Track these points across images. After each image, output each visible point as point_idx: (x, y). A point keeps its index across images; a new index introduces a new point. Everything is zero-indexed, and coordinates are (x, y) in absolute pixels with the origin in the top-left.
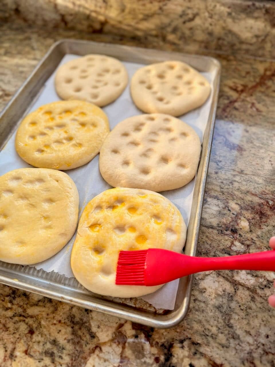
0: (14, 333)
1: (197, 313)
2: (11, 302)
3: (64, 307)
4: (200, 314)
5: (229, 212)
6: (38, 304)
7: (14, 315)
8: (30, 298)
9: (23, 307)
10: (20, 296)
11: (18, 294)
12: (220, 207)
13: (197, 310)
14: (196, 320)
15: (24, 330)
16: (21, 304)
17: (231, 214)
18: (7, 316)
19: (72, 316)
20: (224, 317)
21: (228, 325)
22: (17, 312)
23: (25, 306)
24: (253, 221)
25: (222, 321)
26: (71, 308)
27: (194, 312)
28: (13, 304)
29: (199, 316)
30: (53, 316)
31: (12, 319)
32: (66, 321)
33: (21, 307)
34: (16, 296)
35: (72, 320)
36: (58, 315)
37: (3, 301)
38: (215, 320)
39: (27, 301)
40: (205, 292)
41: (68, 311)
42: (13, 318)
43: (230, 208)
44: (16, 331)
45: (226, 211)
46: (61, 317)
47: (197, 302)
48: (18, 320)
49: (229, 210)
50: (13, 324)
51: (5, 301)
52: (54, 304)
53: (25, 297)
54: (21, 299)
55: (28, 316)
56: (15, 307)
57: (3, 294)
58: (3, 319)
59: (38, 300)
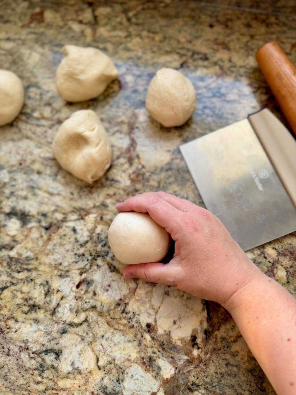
1: (229, 378)
2: (40, 375)
3: (95, 378)
4: (233, 379)
5: (265, 259)
6: (68, 376)
7: (46, 389)
8: (59, 370)
9: (54, 380)
10: (48, 369)
11: (46, 367)
12: (254, 254)
13: (229, 375)
14: (228, 385)
16: (51, 377)
17: (267, 263)
18: (40, 390)
19: (104, 387)
20: (256, 381)
21: (260, 389)
22: (49, 386)
23: (56, 379)
24: (291, 270)
25: (254, 385)
26: (102, 379)
27: (226, 377)
28: (43, 378)
29: (231, 381)
30: (85, 388)
31: (45, 393)
32: (99, 392)
33: (51, 380)
34: (44, 369)
35: (104, 391)
36: (89, 386)
37: (33, 375)
38: (247, 384)
39: (56, 374)
40: (237, 355)
41: (99, 382)
42: (45, 391)
43: (266, 255)
45: (261, 259)
46: (93, 389)
47: (229, 366)
48: (51, 393)
49: (265, 258)
51: (35, 374)
52: (84, 375)
53: (53, 370)
54: (50, 372)
55: (61, 389)
56: (45, 381)
57: (31, 367)
58: (36, 393)
59: (67, 372)
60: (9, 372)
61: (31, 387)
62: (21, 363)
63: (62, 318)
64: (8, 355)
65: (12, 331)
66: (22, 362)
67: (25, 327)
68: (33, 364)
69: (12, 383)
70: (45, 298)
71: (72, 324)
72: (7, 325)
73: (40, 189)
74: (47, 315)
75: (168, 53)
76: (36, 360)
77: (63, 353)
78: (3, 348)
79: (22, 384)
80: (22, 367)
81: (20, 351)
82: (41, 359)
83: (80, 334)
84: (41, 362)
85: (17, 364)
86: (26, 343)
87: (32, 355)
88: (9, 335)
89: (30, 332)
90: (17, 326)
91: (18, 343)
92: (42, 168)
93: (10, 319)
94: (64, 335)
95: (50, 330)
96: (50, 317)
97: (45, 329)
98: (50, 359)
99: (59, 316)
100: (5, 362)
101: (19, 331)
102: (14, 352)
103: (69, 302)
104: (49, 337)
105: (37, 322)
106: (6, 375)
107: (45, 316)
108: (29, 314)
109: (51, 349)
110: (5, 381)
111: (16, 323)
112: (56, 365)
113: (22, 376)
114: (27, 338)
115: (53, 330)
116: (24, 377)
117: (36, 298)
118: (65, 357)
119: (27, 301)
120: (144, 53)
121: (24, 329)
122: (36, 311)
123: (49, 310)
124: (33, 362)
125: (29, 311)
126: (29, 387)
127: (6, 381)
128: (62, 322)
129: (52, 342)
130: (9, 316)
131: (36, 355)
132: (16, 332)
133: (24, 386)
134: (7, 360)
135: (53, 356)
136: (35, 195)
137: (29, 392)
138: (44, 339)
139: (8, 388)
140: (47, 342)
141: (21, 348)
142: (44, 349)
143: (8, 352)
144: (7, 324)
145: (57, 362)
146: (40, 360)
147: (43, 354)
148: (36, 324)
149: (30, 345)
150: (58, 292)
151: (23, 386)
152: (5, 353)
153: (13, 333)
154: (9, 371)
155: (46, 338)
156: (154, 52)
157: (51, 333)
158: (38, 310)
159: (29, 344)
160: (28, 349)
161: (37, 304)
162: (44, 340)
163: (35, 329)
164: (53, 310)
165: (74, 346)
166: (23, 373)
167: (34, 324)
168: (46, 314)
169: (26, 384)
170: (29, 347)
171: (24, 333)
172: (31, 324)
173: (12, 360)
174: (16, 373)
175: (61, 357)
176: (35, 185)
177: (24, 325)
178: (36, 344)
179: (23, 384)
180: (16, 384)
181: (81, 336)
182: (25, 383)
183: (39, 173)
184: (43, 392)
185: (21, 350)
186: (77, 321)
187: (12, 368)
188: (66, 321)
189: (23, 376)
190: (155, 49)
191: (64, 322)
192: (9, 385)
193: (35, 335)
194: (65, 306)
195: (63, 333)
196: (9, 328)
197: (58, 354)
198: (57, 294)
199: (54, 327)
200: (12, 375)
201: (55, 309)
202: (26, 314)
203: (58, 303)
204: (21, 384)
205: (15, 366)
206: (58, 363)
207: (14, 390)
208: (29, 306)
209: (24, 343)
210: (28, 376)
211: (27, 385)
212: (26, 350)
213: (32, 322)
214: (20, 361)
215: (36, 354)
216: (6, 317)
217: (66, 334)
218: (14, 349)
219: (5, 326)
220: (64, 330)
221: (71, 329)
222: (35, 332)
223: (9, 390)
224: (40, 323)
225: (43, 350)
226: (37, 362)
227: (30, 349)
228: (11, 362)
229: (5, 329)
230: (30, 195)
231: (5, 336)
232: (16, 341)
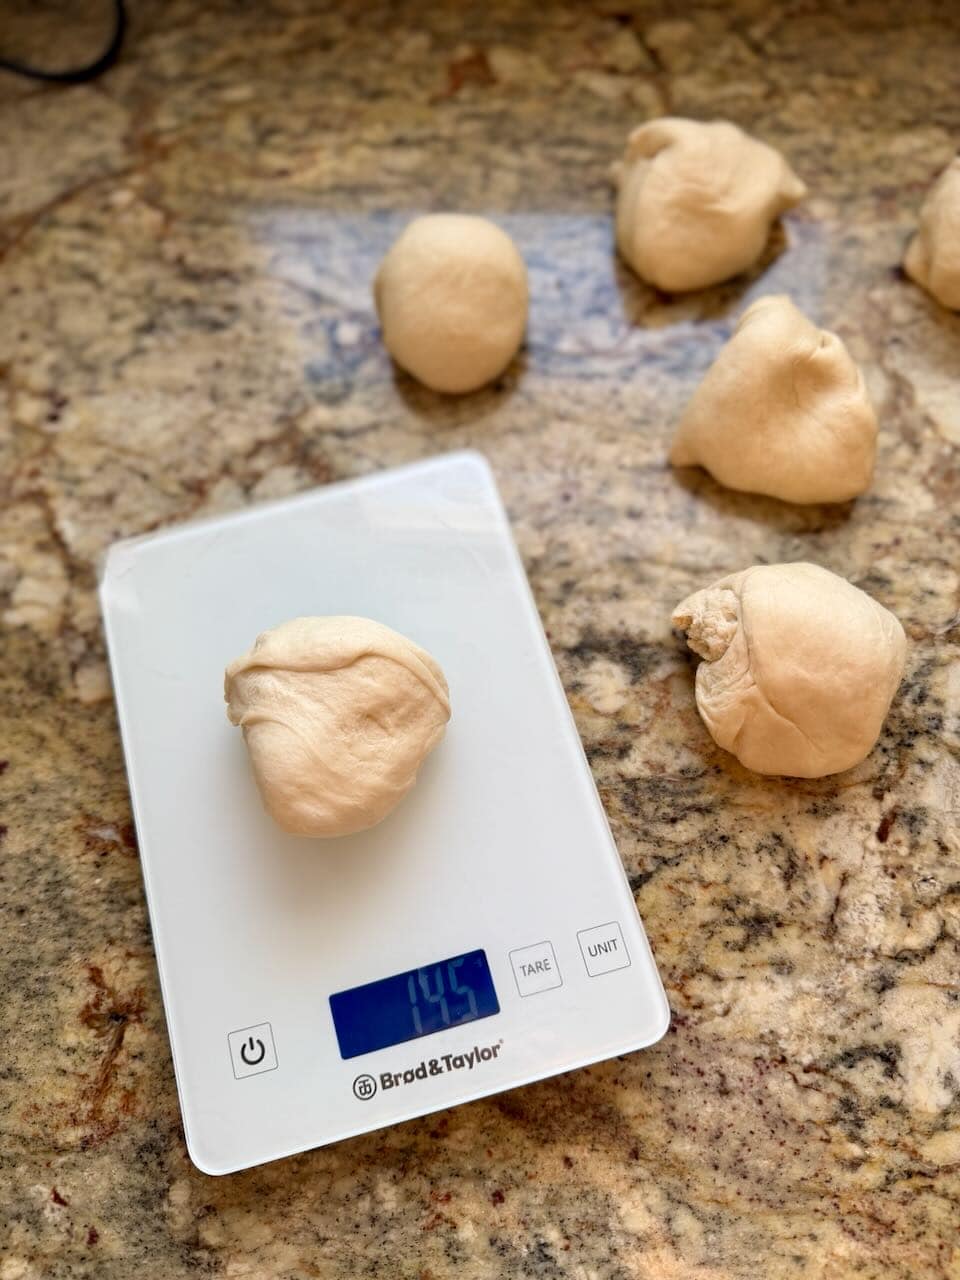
0: (918, 1235)
2: (853, 1138)
6: (947, 1123)
7: (887, 1178)
8: (910, 1109)
9: (905, 1145)
10: (873, 1114)
11: (864, 1108)
15: (946, 1215)
16: (892, 1136)
18: (867, 1186)
22: (893, 1166)
23: (909, 1140)
28: (865, 1144)
31: (889, 1192)
33: (895, 1145)
34: (860, 1115)
37: (828, 1141)
39: (906, 1122)
42: (889, 1188)
44: (921, 1228)
48: (909, 1190)
50: (900, 1207)
51: (834, 1139)
53: (890, 1111)
54: (883, 1121)
55: (937, 1171)
56: (875, 1152)
57: (815, 1119)
58: (860, 1200)
59: (939, 1111)
60: (747, 1148)
61: (835, 1181)
62: (775, 1110)
63: (865, 942)
64: (724, 1092)
65: (713, 1014)
66: (779, 1106)
67: (754, 993)
68: (816, 1105)
69: (769, 1182)
70: (788, 888)
71: (905, 954)
72: (688, 998)
73: (653, 560)
74: (811, 943)
75: (907, 126)
76: (824, 1090)
77: (905, 1052)
78: (701, 1073)
79: (803, 1179)
80: (784, 1122)
81: (761, 1073)
82: (839, 1087)
83: (941, 981)
84: (844, 1095)
85: (764, 1117)
86: (772, 1044)
87: (805, 1079)
88: (707, 1029)
89: (772, 1004)
90: (725, 994)
91: (744, 1048)
92: (640, 501)
93: (693, 976)
94: (888, 994)
95: (839, 987)
96: (825, 945)
97: (819, 986)
98: (867, 1079)
99: (852, 936)
100: (722, 1115)
101: (736, 1010)
102: (741, 1080)
103: (869, 888)
104: (843, 1009)
105: (786, 971)
106: (739, 1158)
107: (808, 945)
108: (752, 947)
109: (862, 1048)
110: (742, 1180)
111: (718, 983)
112: (895, 1096)
113: (792, 1152)
114: (772, 1026)
115: (847, 984)
116: (803, 1155)
117: (757, 894)
118: (915, 1064)
119: (731, 909)
120: (837, 132)
121: (751, 998)
122: (770, 934)
123: (813, 924)
124: (815, 1099)
125: (748, 939)
126: (828, 1185)
127: (745, 1177)
128: (869, 955)
129: (860, 1025)
130: (686, 965)
131: (817, 1076)
132: (726, 1013)
133: (811, 1184)
134: (726, 1110)
135: (877, 1068)
136: (641, 580)
137: (836, 1200)
138: (827, 1018)
139: (759, 1200)
140: (842, 1027)
141: (759, 1062)
142: (838, 1050)
143: (722, 1084)
144: (689, 993)
145: (897, 1086)
146: (834, 1088)
147: (841, 1068)
148: (785, 977)
149: (789, 1047)
150: (825, 861)
151: (806, 1183)
152: (713, 1089)
153: (717, 1020)
154: (744, 1145)
155: (834, 1016)
156: (865, 129)
157: (844, 996)
158: (776, 931)
159: (782, 1044)
160: (784, 1060)
161: (767, 913)
162: (828, 1021)
163: (789, 993)
164: (826, 921)
165: (935, 1024)
166: (792, 1141)
167: (778, 979)
168: (807, 938)
169: (817, 1175)
170: (788, 1054)
171: (756, 1013)
172: (768, 980)
173: (744, 1107)
174: (771, 1146)
175: (901, 1065)
176: (633, 553)
177: (748, 988)
178: (807, 1039)
179: (805, 1176)
180: (783, 1181)
181: (944, 986)
182: (813, 1174)
183: (634, 514)
184: (882, 1191)
185: (763, 1068)
186: (914, 941)
187: (752, 1132)
188: (879, 949)
189: (797, 1152)
190: (867, 119)
191: (873, 952)
192: (759, 1189)
193: (796, 1013)
194: (863, 902)
195: (883, 989)
196: (699, 1006)
197: (890, 1059)
198: (821, 868)
199: (848, 975)
200: (758, 1156)
201: (832, 918)
202: (742, 950)
203: (834, 896)
204: (798, 1177)
205: (761, 1124)
206: (900, 1089)
207: (782, 1202)
208: (745, 922)
209: (765, 1043)
210: (814, 1147)
211: (821, 1178)
212: (780, 1067)
213: (768, 972)
214: (768, 1103)
215: (818, 1071)
216: (679, 972)
217: (894, 990)
218: (738, 1069)
219: (684, 1001)
220: (882, 978)
221: (905, 972)
222: (792, 1001)
223: (764, 1205)
224: (796, 972)
225: (837, 1055)
226: (829, 1096)
227: (789, 1058)
228: (743, 1115)
229: (689, 1012)
230: (626, 584)
231: (692, 1035)
232: (735, 1042)
